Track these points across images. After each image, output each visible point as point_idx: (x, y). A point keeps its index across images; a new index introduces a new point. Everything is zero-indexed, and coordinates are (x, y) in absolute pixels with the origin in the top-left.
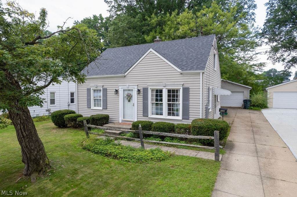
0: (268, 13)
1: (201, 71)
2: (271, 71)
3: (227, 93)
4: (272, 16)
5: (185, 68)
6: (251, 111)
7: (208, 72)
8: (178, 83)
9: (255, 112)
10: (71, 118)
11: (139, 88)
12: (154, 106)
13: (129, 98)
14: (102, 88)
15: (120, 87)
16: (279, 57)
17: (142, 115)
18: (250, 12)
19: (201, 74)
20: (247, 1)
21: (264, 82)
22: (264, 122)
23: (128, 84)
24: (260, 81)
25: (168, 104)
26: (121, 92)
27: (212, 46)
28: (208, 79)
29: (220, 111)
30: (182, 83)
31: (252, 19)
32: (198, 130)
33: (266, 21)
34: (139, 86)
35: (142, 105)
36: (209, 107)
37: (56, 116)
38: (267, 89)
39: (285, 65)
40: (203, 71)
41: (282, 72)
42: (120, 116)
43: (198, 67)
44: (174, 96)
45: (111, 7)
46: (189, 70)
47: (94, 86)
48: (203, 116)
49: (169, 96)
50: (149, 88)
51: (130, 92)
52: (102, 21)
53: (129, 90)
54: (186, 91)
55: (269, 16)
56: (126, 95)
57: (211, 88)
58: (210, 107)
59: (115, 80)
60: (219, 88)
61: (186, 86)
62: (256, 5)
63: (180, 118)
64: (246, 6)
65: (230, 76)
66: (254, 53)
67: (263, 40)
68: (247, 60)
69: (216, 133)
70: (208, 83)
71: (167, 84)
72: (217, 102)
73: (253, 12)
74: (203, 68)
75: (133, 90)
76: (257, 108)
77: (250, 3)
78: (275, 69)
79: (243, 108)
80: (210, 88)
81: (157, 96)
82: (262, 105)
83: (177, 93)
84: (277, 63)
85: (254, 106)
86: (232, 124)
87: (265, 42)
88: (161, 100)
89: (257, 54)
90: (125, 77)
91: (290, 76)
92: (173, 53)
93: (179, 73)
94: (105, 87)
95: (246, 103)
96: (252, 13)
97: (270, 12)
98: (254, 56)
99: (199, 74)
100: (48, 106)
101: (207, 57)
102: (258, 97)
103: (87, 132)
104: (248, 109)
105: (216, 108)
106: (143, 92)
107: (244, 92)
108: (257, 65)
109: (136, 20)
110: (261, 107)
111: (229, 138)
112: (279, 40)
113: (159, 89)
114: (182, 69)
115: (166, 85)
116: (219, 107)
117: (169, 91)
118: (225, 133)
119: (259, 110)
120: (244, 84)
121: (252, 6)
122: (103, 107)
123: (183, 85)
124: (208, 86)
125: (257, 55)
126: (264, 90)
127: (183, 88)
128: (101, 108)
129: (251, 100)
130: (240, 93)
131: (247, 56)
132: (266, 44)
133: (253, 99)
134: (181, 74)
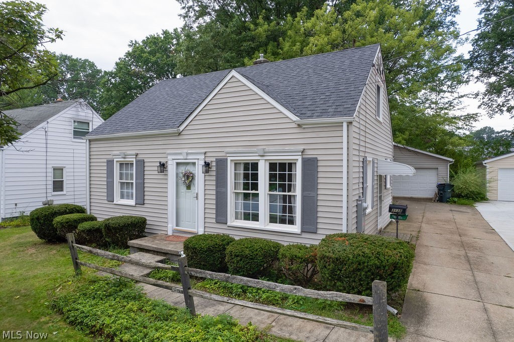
0: (480, 22)
1: (345, 119)
2: (483, 130)
3: (407, 170)
4: (489, 27)
5: (309, 112)
6: (454, 207)
7: (362, 122)
8: (292, 148)
9: (463, 209)
10: (67, 223)
11: (208, 160)
12: (241, 201)
13: (189, 180)
14: (134, 160)
15: (170, 157)
16: (501, 104)
17: (214, 221)
18: (447, 21)
19: (345, 125)
20: (441, 1)
21: (476, 151)
22: (487, 232)
23: (185, 151)
24: (466, 148)
25: (271, 196)
26: (172, 169)
27: (373, 66)
28: (362, 138)
29: (390, 211)
30: (301, 148)
32: (332, 265)
33: (477, 37)
34: (208, 155)
35: (214, 197)
36: (365, 205)
37: (38, 219)
38: (485, 164)
40: (349, 119)
41: (503, 133)
42: (170, 220)
43: (339, 110)
44: (282, 177)
45: (187, 10)
46: (318, 117)
47: (119, 155)
48: (350, 225)
49: (272, 177)
50: (229, 159)
51: (190, 168)
52: (178, 40)
53: (187, 164)
54: (311, 165)
55: (483, 28)
56: (181, 175)
57: (371, 159)
58: (368, 203)
59: (160, 143)
60: (389, 160)
61: (310, 154)
62: (459, 8)
63: (296, 228)
64: (439, 11)
65: (411, 137)
66: (456, 95)
67: (471, 72)
68: (442, 109)
69: (378, 290)
70: (362, 149)
71: (268, 149)
72: (384, 191)
73: (453, 20)
74: (350, 112)
75: (195, 163)
76: (465, 201)
77: (448, 4)
78: (490, 128)
79: (438, 201)
80: (368, 159)
81: (246, 176)
82: (478, 196)
83: (290, 170)
84: (497, 115)
85: (459, 196)
86: (417, 238)
87: (476, 76)
88: (255, 187)
89: (462, 97)
90: (180, 134)
92: (286, 82)
93: (294, 125)
94: (140, 157)
95: (443, 190)
96: (451, 23)
97: (484, 21)
98: (455, 102)
99: (340, 125)
100: (49, 195)
101: (360, 88)
102: (468, 178)
103: (76, 262)
104: (447, 202)
105: (383, 202)
106: (216, 169)
107: (437, 168)
108: (462, 118)
109: (228, 30)
110: (473, 199)
111: (414, 281)
112: (501, 73)
113: (250, 162)
114: (301, 115)
115: (265, 153)
116: (388, 201)
117: (273, 166)
118: (403, 276)
119: (471, 206)
120: (437, 153)
121: (450, 10)
122: (136, 199)
123: (302, 152)
124: (362, 154)
125: (460, 99)
126: (479, 165)
127: (303, 158)
128: (132, 202)
129: (452, 184)
130: (431, 171)
131: (442, 101)
132: (476, 80)
133: (458, 183)
134: (299, 126)
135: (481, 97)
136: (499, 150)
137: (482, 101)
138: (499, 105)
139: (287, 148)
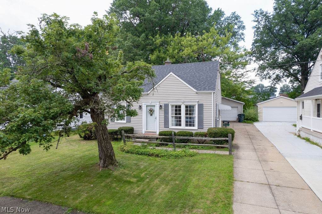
0: (255, 35)
2: (258, 86)
3: (229, 108)
5: (199, 88)
6: (245, 124)
8: (194, 100)
9: (249, 124)
11: (161, 104)
12: (174, 119)
13: (151, 112)
15: (143, 103)
17: (164, 127)
18: (240, 33)
19: (212, 93)
20: (237, 22)
21: (254, 98)
22: (257, 132)
23: (151, 101)
24: (250, 97)
25: (186, 117)
26: (144, 108)
27: (218, 71)
30: (198, 100)
31: (242, 39)
33: (254, 41)
34: (161, 102)
36: (218, 119)
38: (257, 105)
39: (271, 83)
40: (214, 91)
41: (269, 88)
42: (143, 128)
43: (210, 88)
44: (190, 111)
46: (203, 90)
48: (214, 125)
49: (187, 111)
50: (170, 104)
51: (153, 108)
53: (151, 106)
54: (201, 106)
55: (256, 37)
56: (148, 110)
57: (217, 104)
60: (221, 104)
61: (201, 103)
62: (245, 26)
63: (196, 127)
64: (236, 27)
65: (227, 93)
66: (245, 70)
67: (252, 58)
68: (238, 77)
69: (230, 135)
71: (185, 101)
74: (214, 89)
75: (155, 106)
76: (250, 122)
77: (240, 24)
78: (262, 85)
79: (238, 122)
81: (176, 110)
82: (254, 119)
83: (193, 108)
84: (264, 80)
85: (247, 119)
87: (254, 60)
88: (180, 114)
89: (247, 71)
90: (148, 94)
91: (276, 91)
93: (195, 93)
95: (240, 117)
96: (242, 34)
98: (245, 74)
102: (250, 112)
103: (125, 140)
104: (242, 122)
106: (165, 108)
107: (238, 107)
108: (248, 82)
109: (140, 39)
110: (253, 120)
112: (265, 59)
113: (178, 105)
114: (197, 89)
116: (221, 120)
117: (187, 107)
119: (252, 123)
120: (237, 100)
121: (241, 27)
122: (127, 120)
123: (198, 102)
125: (247, 73)
126: (255, 105)
127: (198, 104)
128: (125, 122)
129: (244, 114)
130: (235, 108)
131: (239, 73)
132: (254, 62)
133: (247, 114)
134: (197, 93)
135: (256, 71)
136: (265, 98)
137: (257, 72)
138: (265, 75)
139: (192, 100)
